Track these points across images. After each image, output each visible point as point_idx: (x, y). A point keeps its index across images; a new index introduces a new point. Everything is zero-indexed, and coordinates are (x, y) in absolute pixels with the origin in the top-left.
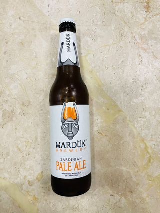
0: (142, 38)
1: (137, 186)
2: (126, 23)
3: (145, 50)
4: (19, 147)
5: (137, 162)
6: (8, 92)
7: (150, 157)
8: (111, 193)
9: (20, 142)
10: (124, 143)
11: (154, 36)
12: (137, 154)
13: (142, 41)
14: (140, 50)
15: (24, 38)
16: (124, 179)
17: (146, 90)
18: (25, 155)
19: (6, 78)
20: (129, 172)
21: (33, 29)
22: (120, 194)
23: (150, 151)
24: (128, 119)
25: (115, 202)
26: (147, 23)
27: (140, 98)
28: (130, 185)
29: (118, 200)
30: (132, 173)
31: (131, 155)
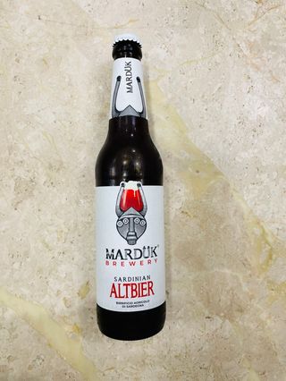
0: (251, 46)
1: (251, 299)
2: (223, 23)
3: (258, 68)
4: (46, 240)
5: (249, 260)
7: (271, 249)
9: (46, 233)
10: (224, 228)
11: (271, 43)
12: (248, 246)
13: (251, 52)
14: (249, 67)
15: (47, 51)
17: (260, 136)
18: (56, 255)
19: (18, 122)
20: (236, 277)
21: (63, 36)
22: (222, 314)
23: (270, 239)
24: (232, 186)
25: (215, 329)
26: (258, 21)
27: (251, 151)
28: (238, 298)
30: (241, 277)
31: (238, 247)
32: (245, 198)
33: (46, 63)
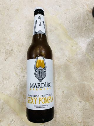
4: (17, 72)
5: (93, 78)
6: (9, 38)
8: (79, 99)
16: (86, 89)
17: (93, 34)
18: (20, 78)
19: (7, 30)
20: (89, 85)
21: (24, 2)
25: (82, 106)
28: (91, 93)
29: (84, 104)
30: (91, 85)
31: (89, 73)
32: (90, 55)
33: (18, 10)
